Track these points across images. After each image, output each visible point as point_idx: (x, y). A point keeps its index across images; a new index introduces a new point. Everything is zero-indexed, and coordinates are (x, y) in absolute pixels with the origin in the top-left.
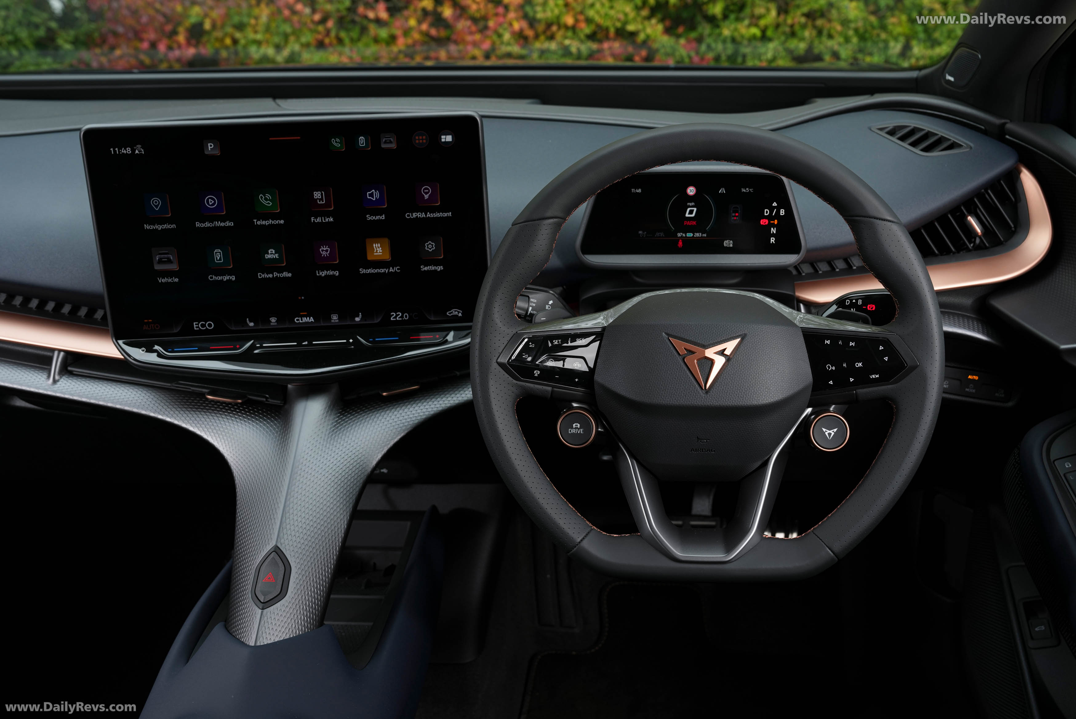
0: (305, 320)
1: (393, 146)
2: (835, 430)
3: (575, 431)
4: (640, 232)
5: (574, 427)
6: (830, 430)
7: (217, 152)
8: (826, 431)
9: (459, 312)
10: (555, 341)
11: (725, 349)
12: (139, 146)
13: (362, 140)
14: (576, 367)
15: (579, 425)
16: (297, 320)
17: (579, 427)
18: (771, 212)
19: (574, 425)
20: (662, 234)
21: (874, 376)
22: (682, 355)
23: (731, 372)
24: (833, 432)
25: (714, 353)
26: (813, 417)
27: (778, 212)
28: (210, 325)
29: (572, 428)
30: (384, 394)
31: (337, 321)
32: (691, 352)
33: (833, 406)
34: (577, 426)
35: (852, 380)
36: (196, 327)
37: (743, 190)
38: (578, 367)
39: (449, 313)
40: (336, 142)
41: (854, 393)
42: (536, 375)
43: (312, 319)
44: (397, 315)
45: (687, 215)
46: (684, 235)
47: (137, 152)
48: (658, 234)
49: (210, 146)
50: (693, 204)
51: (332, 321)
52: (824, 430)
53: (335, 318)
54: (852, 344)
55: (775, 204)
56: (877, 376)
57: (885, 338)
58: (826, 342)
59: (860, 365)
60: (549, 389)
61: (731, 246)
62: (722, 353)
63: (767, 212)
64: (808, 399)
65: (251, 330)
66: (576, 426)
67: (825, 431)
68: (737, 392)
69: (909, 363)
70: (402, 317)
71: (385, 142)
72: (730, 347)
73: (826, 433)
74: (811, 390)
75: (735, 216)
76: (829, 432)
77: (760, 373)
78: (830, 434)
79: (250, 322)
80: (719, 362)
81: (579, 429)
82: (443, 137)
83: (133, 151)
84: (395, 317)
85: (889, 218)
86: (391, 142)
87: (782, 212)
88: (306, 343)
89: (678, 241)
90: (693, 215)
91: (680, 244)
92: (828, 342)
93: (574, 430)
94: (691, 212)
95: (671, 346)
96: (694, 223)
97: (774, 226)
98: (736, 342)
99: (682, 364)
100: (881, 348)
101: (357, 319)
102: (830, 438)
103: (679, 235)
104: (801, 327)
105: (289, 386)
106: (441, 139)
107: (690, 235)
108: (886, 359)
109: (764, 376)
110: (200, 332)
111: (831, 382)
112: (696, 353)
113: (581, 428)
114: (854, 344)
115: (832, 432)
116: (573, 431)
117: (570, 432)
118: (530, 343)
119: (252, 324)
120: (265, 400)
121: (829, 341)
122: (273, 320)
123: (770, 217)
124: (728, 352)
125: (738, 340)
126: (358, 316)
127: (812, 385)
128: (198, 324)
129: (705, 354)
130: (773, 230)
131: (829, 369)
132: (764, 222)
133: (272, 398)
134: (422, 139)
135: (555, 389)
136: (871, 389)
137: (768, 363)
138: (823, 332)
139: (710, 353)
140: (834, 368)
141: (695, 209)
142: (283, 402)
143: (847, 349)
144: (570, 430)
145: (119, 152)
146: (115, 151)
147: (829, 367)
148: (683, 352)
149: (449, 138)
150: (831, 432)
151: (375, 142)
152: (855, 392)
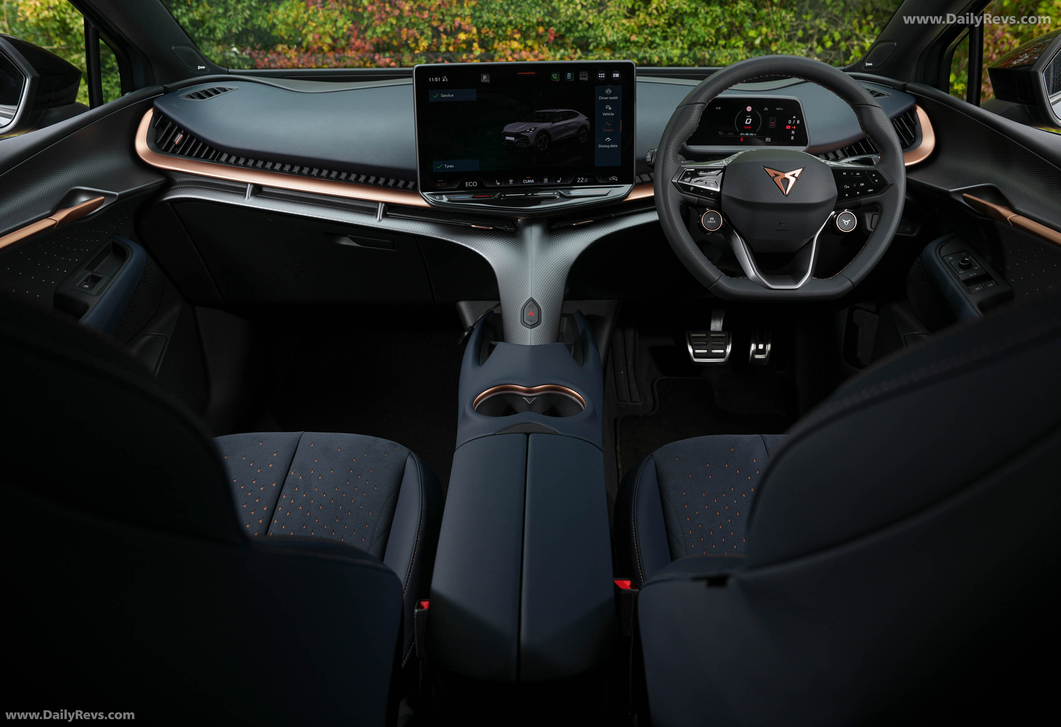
0: (529, 181)
1: (586, 79)
2: (849, 221)
4: (720, 132)
6: (846, 220)
7: (488, 81)
9: (616, 178)
11: (795, 174)
12: (445, 77)
13: (569, 75)
15: (713, 218)
16: (525, 181)
18: (792, 122)
19: (711, 218)
20: (732, 134)
21: (870, 190)
22: (772, 177)
23: (799, 186)
25: (790, 176)
26: (835, 216)
27: (796, 122)
28: (475, 184)
29: (710, 220)
30: (574, 224)
31: (547, 182)
32: (777, 175)
33: (847, 208)
35: (858, 193)
36: (467, 185)
37: (777, 109)
39: (611, 179)
40: (555, 76)
42: (691, 190)
43: (533, 181)
44: (581, 179)
45: (746, 123)
46: (744, 134)
47: (444, 80)
48: (729, 134)
49: (485, 77)
50: (750, 116)
51: (544, 182)
52: (844, 220)
53: (546, 180)
54: (858, 174)
55: (794, 117)
56: (872, 190)
57: (875, 170)
59: (863, 184)
60: (697, 198)
61: (770, 141)
62: (793, 175)
63: (790, 121)
64: (834, 206)
65: (498, 188)
68: (802, 197)
69: (889, 182)
70: (584, 180)
71: (582, 77)
72: (797, 172)
73: (845, 222)
74: (835, 200)
75: (773, 124)
76: (846, 221)
79: (498, 182)
80: (792, 180)
82: (614, 74)
83: (441, 79)
84: (580, 181)
85: (878, 106)
86: (585, 77)
87: (798, 122)
88: (530, 194)
89: (740, 137)
90: (749, 123)
91: (742, 140)
92: (845, 174)
94: (748, 121)
95: (765, 172)
96: (750, 127)
97: (793, 130)
98: (800, 170)
99: (772, 181)
100: (874, 175)
101: (559, 181)
102: (846, 225)
103: (741, 134)
104: (830, 167)
105: (519, 220)
106: (613, 75)
107: (747, 134)
108: (877, 181)
110: (469, 188)
111: (847, 195)
112: (779, 175)
113: (714, 220)
115: (848, 222)
116: (710, 222)
117: (708, 222)
119: (499, 184)
120: (505, 228)
122: (511, 181)
123: (791, 125)
124: (796, 175)
126: (559, 180)
127: (837, 196)
128: (468, 183)
129: (785, 176)
130: (793, 132)
132: (788, 127)
133: (509, 228)
134: (603, 75)
135: (700, 199)
136: (868, 198)
138: (842, 168)
139: (787, 175)
140: (848, 187)
141: (751, 119)
142: (515, 230)
143: (855, 177)
145: (434, 80)
146: (431, 80)
147: (846, 187)
148: (773, 175)
149: (617, 75)
150: (847, 221)
151: (576, 76)
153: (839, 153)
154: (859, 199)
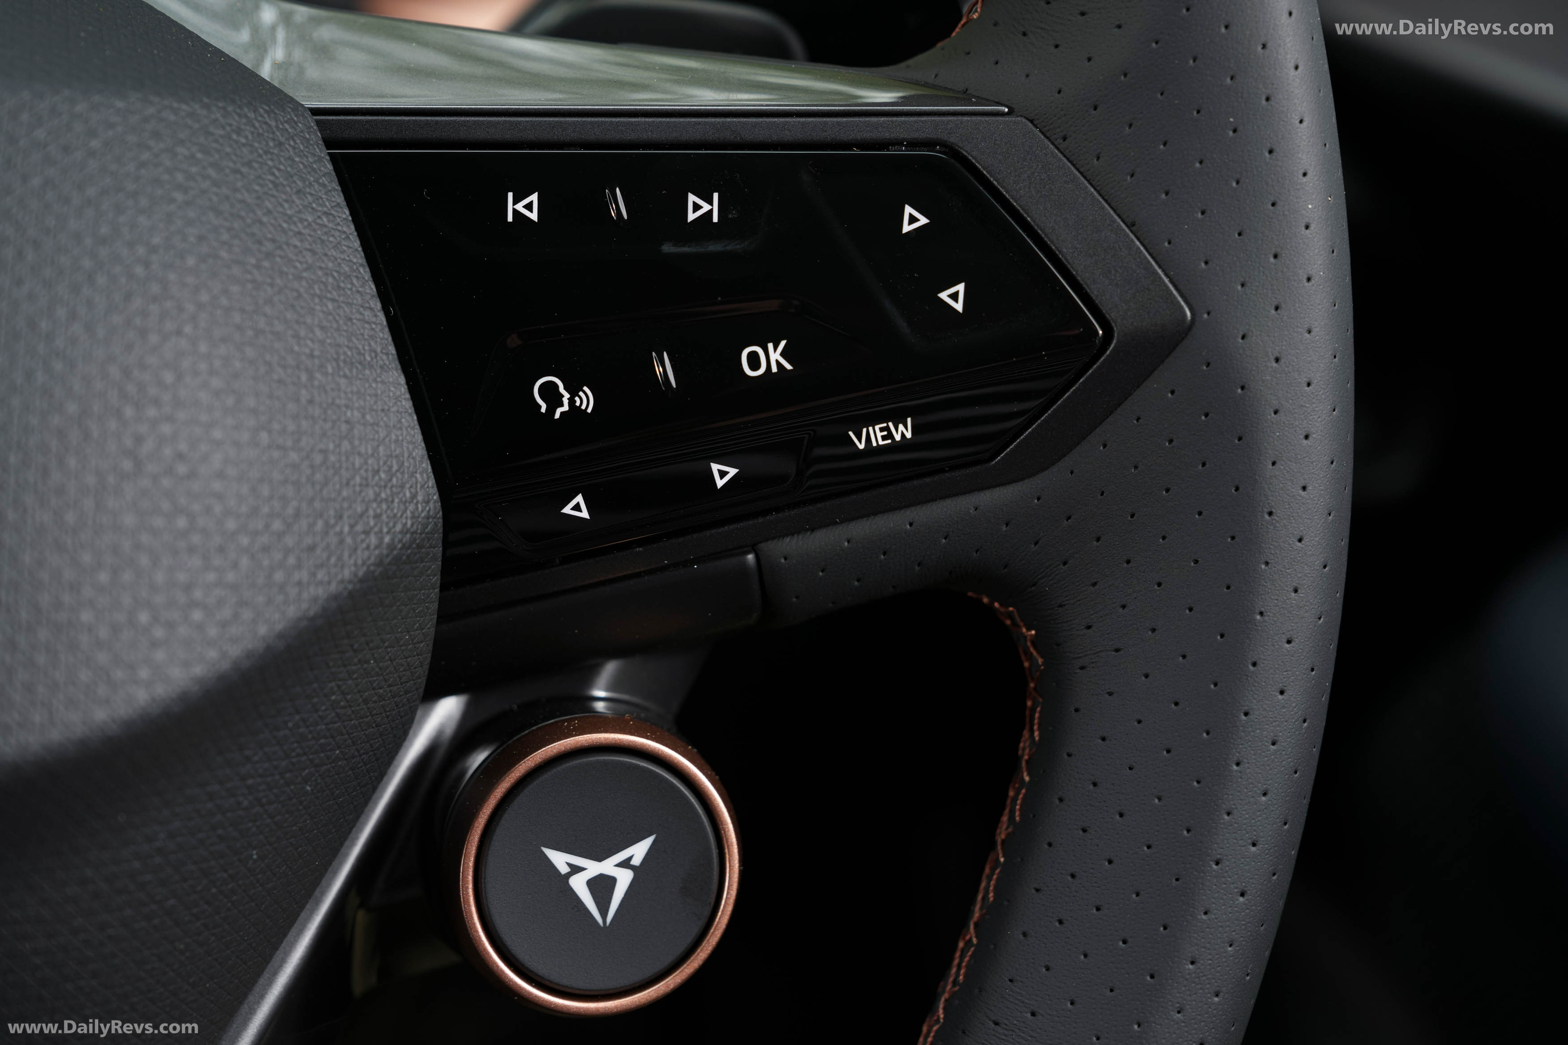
2: (639, 851)
6: (600, 858)
8: (576, 869)
21: (876, 435)
24: (625, 864)
26: (479, 758)
33: (610, 669)
35: (723, 474)
41: (744, 565)
52: (560, 860)
54: (700, 208)
56: (903, 431)
57: (929, 144)
58: (513, 207)
59: (775, 356)
64: (426, 647)
67: (564, 869)
69: (1122, 313)
73: (579, 884)
74: (436, 579)
76: (593, 868)
78: (602, 886)
100: (913, 219)
102: (604, 912)
104: (315, 112)
108: (955, 297)
111: (577, 508)
114: (713, 207)
115: (620, 867)
121: (534, 198)
127: (438, 536)
131: (551, 410)
136: (864, 529)
138: (480, 135)
140: (587, 400)
143: (667, 248)
147: (549, 391)
150: (608, 867)
152: (750, 557)
154: (749, 552)
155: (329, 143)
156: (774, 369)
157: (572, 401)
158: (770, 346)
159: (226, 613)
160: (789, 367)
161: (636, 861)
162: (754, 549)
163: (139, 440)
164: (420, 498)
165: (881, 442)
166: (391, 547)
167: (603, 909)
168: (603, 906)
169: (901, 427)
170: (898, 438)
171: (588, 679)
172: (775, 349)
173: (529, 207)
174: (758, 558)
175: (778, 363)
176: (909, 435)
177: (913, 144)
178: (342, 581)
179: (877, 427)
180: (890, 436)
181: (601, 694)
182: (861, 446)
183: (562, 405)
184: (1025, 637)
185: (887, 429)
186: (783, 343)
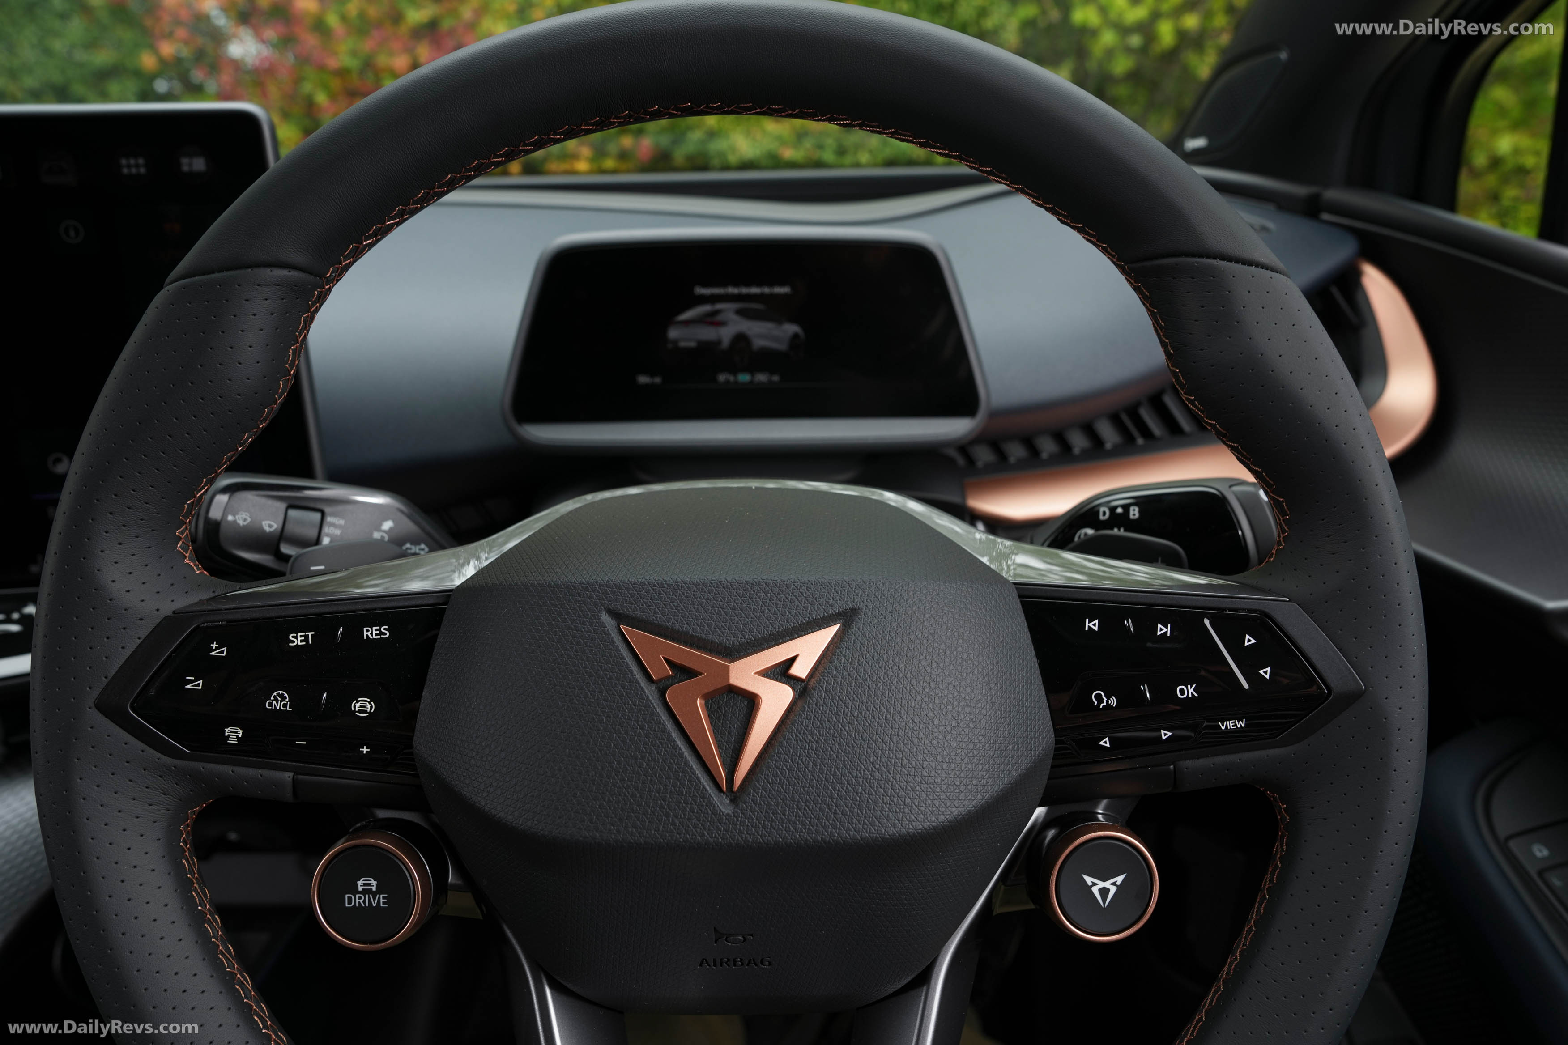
1: (69, 179)
2: (1119, 879)
3: (364, 902)
5: (360, 889)
6: (1104, 881)
8: (1094, 884)
10: (296, 637)
11: (793, 660)
14: (359, 711)
15: (374, 883)
17: (374, 889)
19: (360, 883)
21: (1230, 725)
22: (660, 680)
23: (812, 734)
24: (1114, 884)
25: (758, 673)
26: (1051, 833)
29: (355, 891)
32: (684, 672)
33: (1104, 802)
34: (369, 885)
35: (1165, 735)
38: (365, 712)
41: (1169, 770)
42: (233, 740)
46: (732, 378)
52: (1089, 880)
54: (1162, 630)
56: (1241, 724)
57: (1255, 611)
58: (1088, 624)
59: (1191, 691)
60: (288, 776)
62: (782, 672)
64: (1040, 787)
66: (365, 885)
67: (1090, 884)
68: (831, 797)
69: (1336, 686)
72: (806, 652)
73: (1095, 890)
74: (1048, 769)
76: (1101, 884)
77: (901, 733)
78: (1104, 892)
80: (776, 700)
81: (374, 894)
82: (185, 161)
86: (63, 171)
89: (718, 391)
92: (1093, 625)
93: (360, 898)
95: (624, 651)
98: (827, 635)
99: (660, 710)
100: (1251, 639)
102: (1104, 902)
103: (721, 378)
104: (1015, 584)
106: (180, 165)
107: (744, 378)
108: (1266, 672)
109: (916, 741)
111: (1104, 743)
112: (701, 674)
113: (380, 890)
115: (1112, 885)
116: (358, 900)
117: (350, 903)
118: (214, 645)
121: (1097, 622)
124: (801, 670)
125: (833, 629)
129: (728, 678)
131: (1099, 704)
134: (138, 167)
135: (300, 777)
136: (1219, 760)
137: (926, 699)
138: (1076, 596)
139: (745, 671)
140: (1113, 701)
143: (1149, 645)
144: (350, 898)
147: (1098, 697)
148: (659, 670)
149: (199, 164)
150: (1107, 884)
152: (1172, 766)
153: (1109, 434)
154: (1171, 765)
155: (1020, 596)
156: (1190, 696)
157: (1107, 702)
158: (1189, 686)
159: (984, 781)
160: (1196, 695)
161: (1118, 883)
162: (1173, 763)
163: (959, 713)
164: (1048, 736)
165: (1231, 727)
166: (1038, 756)
167: (1104, 900)
168: (1104, 899)
169: (1240, 722)
170: (1239, 726)
171: (1096, 806)
172: (1191, 688)
173: (1094, 625)
174: (1174, 766)
175: (1192, 693)
176: (1243, 726)
177: (1250, 611)
178: (1022, 769)
179: (1231, 722)
180: (1236, 725)
181: (1100, 811)
182: (1223, 728)
183: (1103, 703)
184: (1280, 807)
185: (1235, 722)
186: (1194, 686)
